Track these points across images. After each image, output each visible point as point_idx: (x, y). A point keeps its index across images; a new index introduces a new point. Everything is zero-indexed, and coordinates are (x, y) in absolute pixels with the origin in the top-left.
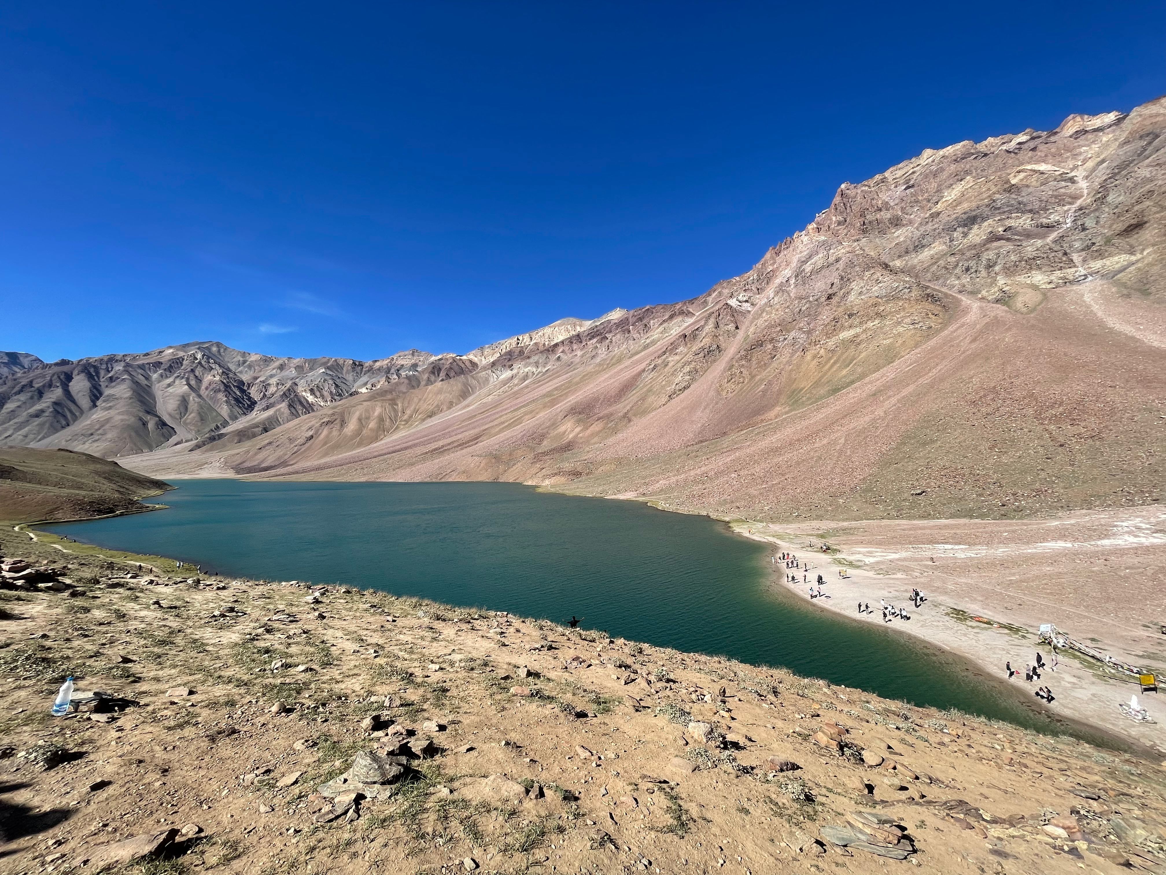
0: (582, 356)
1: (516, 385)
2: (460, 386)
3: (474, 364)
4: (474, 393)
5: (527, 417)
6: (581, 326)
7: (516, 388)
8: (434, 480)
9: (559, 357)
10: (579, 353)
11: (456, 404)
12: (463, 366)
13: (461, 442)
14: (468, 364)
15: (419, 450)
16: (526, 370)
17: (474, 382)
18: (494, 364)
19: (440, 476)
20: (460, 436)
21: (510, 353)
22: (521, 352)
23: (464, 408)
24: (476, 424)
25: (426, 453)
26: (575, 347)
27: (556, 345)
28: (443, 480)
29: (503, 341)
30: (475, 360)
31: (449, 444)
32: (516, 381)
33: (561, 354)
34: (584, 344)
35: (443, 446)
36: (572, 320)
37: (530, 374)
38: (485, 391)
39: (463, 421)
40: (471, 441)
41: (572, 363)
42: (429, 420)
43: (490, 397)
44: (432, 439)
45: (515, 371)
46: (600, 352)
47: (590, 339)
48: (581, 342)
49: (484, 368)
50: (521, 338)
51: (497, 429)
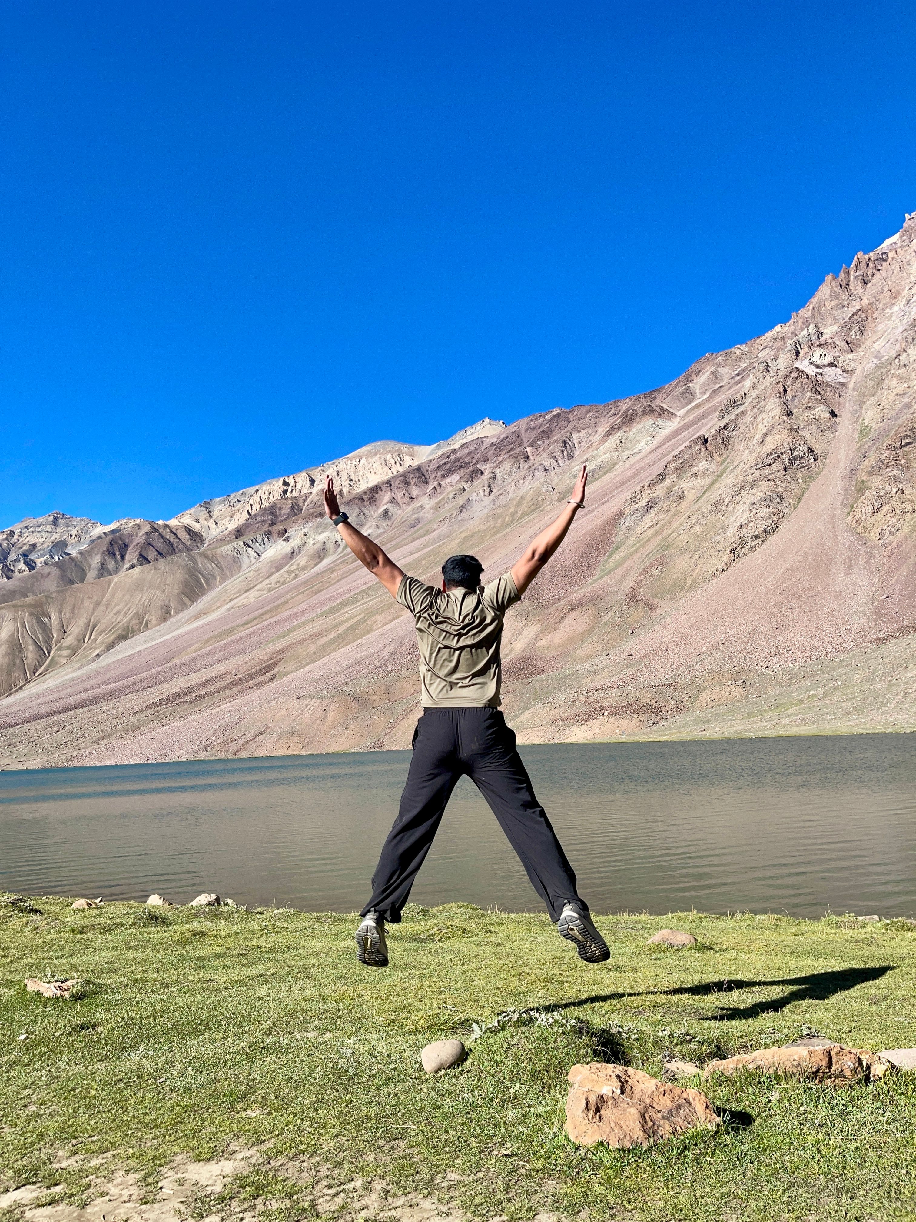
0: (437, 507)
1: (304, 568)
2: (180, 574)
3: (195, 536)
4: (211, 587)
5: (379, 618)
6: (412, 455)
7: (305, 576)
8: (221, 756)
9: (386, 513)
10: (428, 503)
11: (178, 612)
12: (172, 539)
13: (230, 679)
14: (183, 535)
15: (135, 701)
16: (321, 538)
17: (211, 566)
18: (239, 533)
19: (234, 747)
20: (221, 668)
21: (272, 511)
22: (296, 509)
23: (197, 617)
24: (243, 644)
25: (155, 705)
26: (415, 491)
27: (376, 489)
28: (244, 755)
29: (252, 490)
30: (196, 527)
31: (205, 684)
32: (301, 560)
33: (390, 507)
34: (432, 484)
35: (190, 690)
36: (392, 445)
37: (330, 546)
38: (234, 583)
39: (207, 641)
40: (259, 673)
41: (418, 521)
42: (122, 644)
43: (252, 595)
44: (149, 678)
45: (295, 542)
46: (474, 497)
47: (444, 476)
48: (426, 482)
49: (221, 541)
50: (291, 481)
51: (313, 648)
